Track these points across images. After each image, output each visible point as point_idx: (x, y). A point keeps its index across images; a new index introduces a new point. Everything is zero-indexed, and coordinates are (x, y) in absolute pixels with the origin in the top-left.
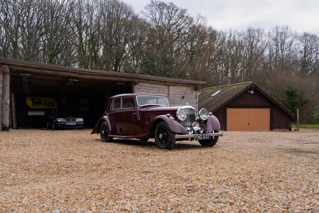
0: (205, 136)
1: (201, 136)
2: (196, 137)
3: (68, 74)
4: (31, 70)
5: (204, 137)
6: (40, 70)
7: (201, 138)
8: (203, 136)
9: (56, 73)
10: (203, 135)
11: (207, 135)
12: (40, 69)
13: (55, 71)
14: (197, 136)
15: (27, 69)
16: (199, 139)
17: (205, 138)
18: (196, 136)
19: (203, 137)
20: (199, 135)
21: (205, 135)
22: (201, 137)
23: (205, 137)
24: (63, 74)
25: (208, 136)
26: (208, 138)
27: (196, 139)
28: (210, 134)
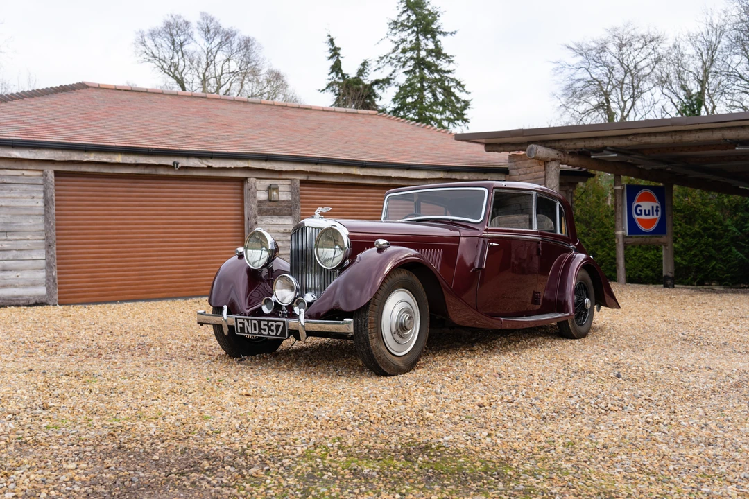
0: (267, 325)
1: (255, 324)
2: (239, 326)
3: (717, 135)
4: (609, 143)
5: (265, 330)
6: (631, 140)
7: (257, 332)
8: (263, 327)
9: (677, 138)
10: (259, 322)
11: (275, 321)
12: (630, 138)
13: (674, 134)
14: (243, 324)
15: (599, 143)
16: (248, 333)
17: (269, 334)
18: (239, 321)
19: (260, 329)
20: (248, 320)
21: (269, 321)
22: (255, 330)
23: (270, 328)
24: (700, 139)
25: (278, 327)
26: (278, 334)
27: (239, 331)
28: (284, 322)
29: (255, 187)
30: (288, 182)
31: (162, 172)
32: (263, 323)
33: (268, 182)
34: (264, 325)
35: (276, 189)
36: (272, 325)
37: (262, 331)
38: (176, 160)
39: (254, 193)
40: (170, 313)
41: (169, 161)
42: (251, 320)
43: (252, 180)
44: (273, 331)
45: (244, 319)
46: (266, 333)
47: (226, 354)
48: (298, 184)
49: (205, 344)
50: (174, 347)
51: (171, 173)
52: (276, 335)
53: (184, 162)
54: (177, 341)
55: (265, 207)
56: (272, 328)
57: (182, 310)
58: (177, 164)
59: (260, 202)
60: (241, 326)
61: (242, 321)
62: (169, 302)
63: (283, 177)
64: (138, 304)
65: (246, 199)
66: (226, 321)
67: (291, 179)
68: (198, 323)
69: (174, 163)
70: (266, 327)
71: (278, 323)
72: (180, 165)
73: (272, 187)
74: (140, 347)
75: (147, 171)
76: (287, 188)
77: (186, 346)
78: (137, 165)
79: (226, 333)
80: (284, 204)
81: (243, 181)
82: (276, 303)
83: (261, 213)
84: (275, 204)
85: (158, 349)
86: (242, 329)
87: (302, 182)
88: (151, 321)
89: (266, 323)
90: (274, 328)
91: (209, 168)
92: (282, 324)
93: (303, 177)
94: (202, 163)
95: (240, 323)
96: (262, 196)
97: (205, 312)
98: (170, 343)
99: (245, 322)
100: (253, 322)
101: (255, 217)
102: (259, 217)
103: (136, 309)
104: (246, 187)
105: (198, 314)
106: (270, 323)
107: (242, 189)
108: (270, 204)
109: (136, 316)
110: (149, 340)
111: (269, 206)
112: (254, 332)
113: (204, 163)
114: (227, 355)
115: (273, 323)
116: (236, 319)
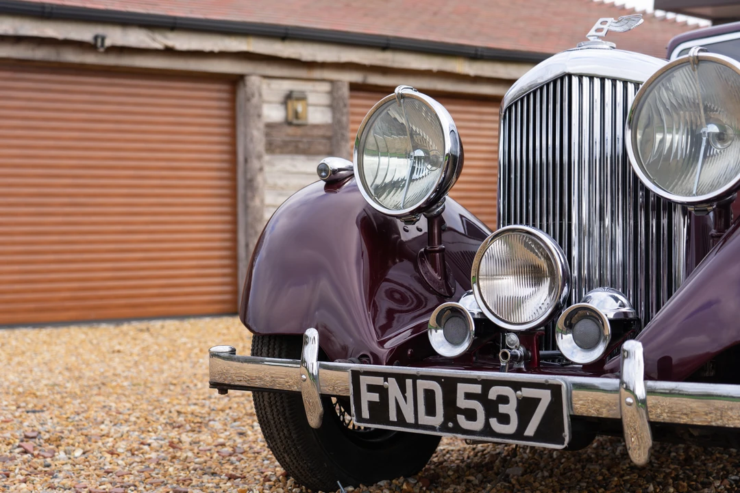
0: (482, 398)
1: (430, 394)
2: (368, 397)
5: (471, 415)
8: (462, 403)
10: (449, 385)
11: (516, 386)
14: (383, 391)
16: (401, 420)
17: (487, 430)
18: (365, 381)
19: (452, 410)
20: (401, 379)
21: (487, 384)
22: (431, 411)
23: (491, 408)
26: (530, 430)
27: (366, 414)
28: (556, 390)
29: (260, 95)
30: (326, 87)
31: (71, 57)
32: (462, 388)
33: (287, 86)
34: (469, 396)
35: (302, 98)
36: (504, 399)
37: (461, 419)
38: (99, 30)
39: (259, 107)
40: (91, 352)
41: (84, 33)
42: (415, 378)
43: (254, 82)
44: (504, 419)
45: (386, 376)
46: (478, 425)
47: (286, 476)
48: (345, 91)
49: (203, 437)
50: (122, 447)
51: (90, 59)
52: (519, 434)
53: (116, 36)
54: (125, 428)
55: (279, 137)
56: (502, 409)
57: (117, 348)
58: (103, 39)
59: (270, 126)
60: (375, 397)
61: (379, 381)
62: (85, 328)
63: (317, 74)
64: (19, 332)
65: (240, 120)
66: (314, 378)
67: (332, 82)
68: (214, 385)
69: (96, 38)
70: (476, 405)
71: (527, 392)
72: (108, 43)
73: (295, 95)
74: (29, 445)
75: (40, 54)
76: (325, 100)
77: (155, 444)
78: (18, 40)
79: (314, 419)
80: (316, 132)
81: (235, 81)
82: (482, 322)
83: (271, 148)
84: (299, 131)
85: (78, 453)
86: (379, 410)
87: (354, 87)
88: (51, 370)
89: (477, 389)
90: (510, 409)
91: (169, 52)
92: (545, 396)
93: (356, 77)
94: (154, 40)
95: (371, 388)
96: (274, 113)
97: (233, 351)
98: (108, 436)
99: (392, 385)
100: (422, 385)
101: (259, 157)
102: (267, 158)
103: (14, 343)
104: (241, 96)
105: (214, 355)
106: (494, 393)
107: (233, 100)
108: (290, 130)
109: (16, 359)
110: (49, 423)
111: (288, 135)
112: (424, 419)
113: (159, 41)
114: (290, 481)
115: (507, 391)
116: (356, 375)
